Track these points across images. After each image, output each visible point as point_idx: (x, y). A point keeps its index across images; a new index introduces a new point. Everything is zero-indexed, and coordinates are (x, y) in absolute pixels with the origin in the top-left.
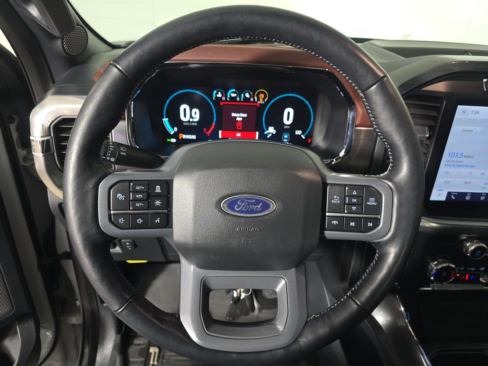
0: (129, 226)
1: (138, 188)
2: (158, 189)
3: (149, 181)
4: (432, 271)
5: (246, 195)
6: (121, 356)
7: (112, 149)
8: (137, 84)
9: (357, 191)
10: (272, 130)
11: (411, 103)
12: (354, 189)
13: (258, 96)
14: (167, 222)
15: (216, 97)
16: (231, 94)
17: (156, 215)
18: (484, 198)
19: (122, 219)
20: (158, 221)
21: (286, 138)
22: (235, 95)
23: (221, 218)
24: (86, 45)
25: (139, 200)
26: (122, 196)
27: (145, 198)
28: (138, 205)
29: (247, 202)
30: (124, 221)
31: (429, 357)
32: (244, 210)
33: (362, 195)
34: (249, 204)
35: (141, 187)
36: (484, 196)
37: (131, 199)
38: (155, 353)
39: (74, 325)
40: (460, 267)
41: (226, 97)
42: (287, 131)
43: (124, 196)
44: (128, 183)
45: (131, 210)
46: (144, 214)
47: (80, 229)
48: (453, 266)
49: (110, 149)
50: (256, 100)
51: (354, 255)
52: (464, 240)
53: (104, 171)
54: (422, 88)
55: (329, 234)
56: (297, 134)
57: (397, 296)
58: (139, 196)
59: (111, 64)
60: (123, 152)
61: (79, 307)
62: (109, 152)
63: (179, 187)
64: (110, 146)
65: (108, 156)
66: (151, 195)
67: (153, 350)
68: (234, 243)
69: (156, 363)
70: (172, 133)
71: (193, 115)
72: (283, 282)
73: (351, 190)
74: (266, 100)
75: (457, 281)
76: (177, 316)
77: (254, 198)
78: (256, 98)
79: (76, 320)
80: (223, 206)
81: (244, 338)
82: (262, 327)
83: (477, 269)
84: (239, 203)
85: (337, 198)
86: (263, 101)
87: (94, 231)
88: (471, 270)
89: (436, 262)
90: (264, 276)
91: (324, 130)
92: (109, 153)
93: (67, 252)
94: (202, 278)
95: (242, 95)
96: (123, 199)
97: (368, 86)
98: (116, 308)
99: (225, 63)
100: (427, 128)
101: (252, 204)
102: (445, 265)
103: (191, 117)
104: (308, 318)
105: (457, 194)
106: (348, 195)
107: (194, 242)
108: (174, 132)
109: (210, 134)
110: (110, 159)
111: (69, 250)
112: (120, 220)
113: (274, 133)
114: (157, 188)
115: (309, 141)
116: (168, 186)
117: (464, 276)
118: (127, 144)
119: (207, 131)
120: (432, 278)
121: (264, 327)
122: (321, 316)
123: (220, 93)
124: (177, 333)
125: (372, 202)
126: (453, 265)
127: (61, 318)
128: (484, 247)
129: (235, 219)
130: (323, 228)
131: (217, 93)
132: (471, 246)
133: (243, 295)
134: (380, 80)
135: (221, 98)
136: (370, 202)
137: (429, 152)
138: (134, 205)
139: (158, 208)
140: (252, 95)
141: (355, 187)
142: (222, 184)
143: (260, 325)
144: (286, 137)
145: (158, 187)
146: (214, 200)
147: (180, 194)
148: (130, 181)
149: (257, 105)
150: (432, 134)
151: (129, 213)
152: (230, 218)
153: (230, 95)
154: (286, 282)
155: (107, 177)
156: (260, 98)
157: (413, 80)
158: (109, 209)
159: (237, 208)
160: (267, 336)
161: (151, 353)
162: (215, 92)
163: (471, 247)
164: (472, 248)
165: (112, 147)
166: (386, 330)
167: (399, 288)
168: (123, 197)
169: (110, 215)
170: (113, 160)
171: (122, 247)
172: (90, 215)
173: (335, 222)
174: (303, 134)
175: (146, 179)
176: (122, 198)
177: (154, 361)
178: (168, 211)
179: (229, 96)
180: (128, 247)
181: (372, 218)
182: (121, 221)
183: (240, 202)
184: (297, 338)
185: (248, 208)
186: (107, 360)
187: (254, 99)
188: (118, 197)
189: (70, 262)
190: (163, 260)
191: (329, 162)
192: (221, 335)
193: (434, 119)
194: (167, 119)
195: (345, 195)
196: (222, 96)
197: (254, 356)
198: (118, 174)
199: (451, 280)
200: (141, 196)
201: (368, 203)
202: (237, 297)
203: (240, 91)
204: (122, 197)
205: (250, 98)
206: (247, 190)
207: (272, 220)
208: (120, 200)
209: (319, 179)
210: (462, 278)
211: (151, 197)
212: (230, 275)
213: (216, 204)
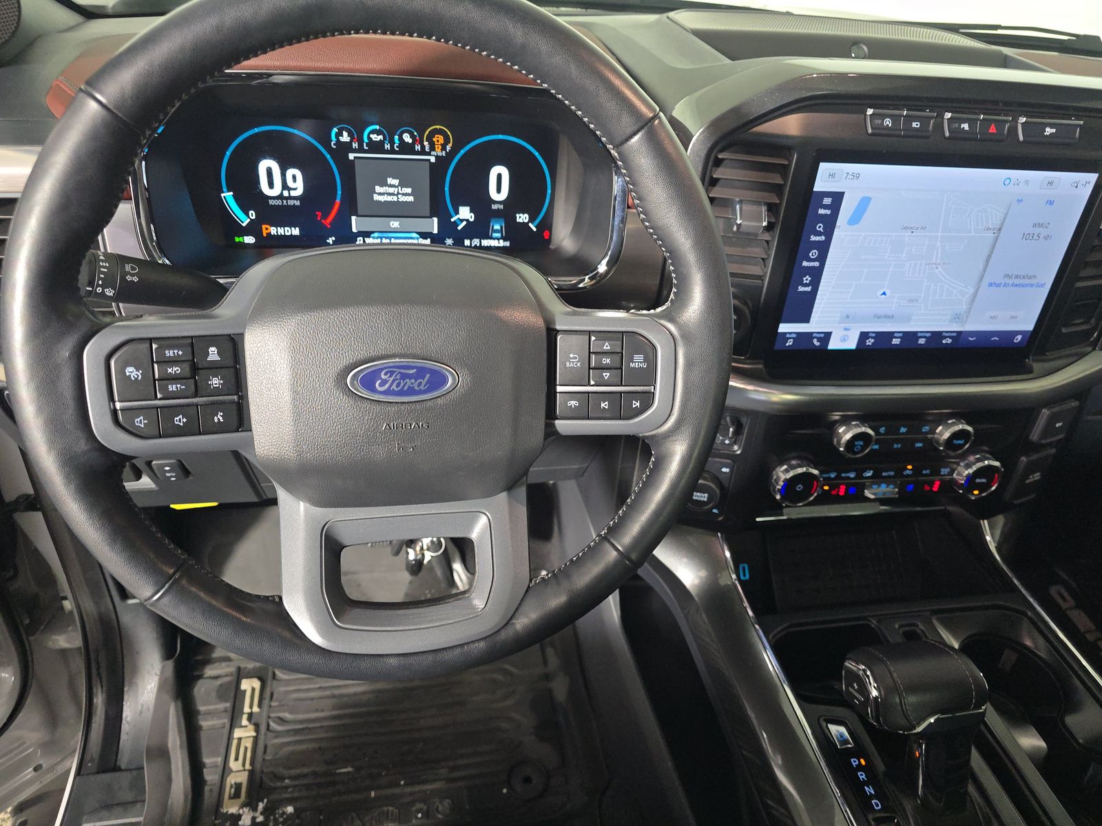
0: (158, 433)
1: (169, 353)
2: (213, 354)
3: (192, 337)
4: (778, 484)
5: (397, 360)
6: (179, 703)
7: (106, 270)
8: (144, 133)
9: (612, 342)
10: (465, 213)
11: (732, 158)
12: (605, 339)
13: (430, 139)
14: (240, 419)
15: (338, 141)
16: (371, 136)
17: (214, 407)
18: (873, 341)
19: (142, 417)
20: (219, 417)
21: (497, 231)
22: (381, 137)
23: (348, 406)
24: (17, 20)
25: (175, 379)
26: (137, 370)
27: (187, 372)
28: (172, 388)
29: (399, 373)
30: (146, 422)
31: (770, 637)
32: (396, 389)
33: (619, 350)
34: (404, 377)
35: (176, 351)
36: (872, 338)
37: (157, 376)
38: (253, 690)
39: (63, 652)
40: (828, 473)
41: (361, 142)
42: (498, 214)
43: (141, 372)
44: (148, 345)
45: (160, 399)
46: (188, 405)
47: (51, 443)
48: (816, 472)
49: (102, 269)
50: (427, 149)
51: (638, 462)
52: (836, 422)
53: (92, 321)
54: (751, 129)
55: (564, 426)
56: (521, 221)
57: (719, 534)
58: (174, 370)
59: (81, 90)
60: (132, 275)
61: (71, 612)
62: (99, 276)
63: (256, 349)
64: (101, 264)
65: (98, 285)
66: (200, 366)
67: (249, 685)
68: (379, 453)
69: (256, 709)
70: (245, 222)
71: (290, 183)
72: (483, 521)
73: (600, 342)
74: (448, 148)
75: (824, 499)
76: (277, 600)
77: (413, 365)
78: (426, 143)
79: (66, 640)
80: (352, 383)
81: (411, 628)
82: (446, 605)
83: (859, 476)
84: (383, 377)
85: (575, 358)
86: (442, 150)
87: (82, 446)
88: (848, 478)
89: (785, 467)
90: (448, 511)
91: (573, 211)
92: (100, 278)
93: (28, 496)
94: (323, 524)
95: (396, 137)
96: (139, 379)
97: (624, 137)
98: (148, 593)
99: (345, 74)
100: (764, 209)
101: (409, 376)
102: (800, 470)
103: (285, 186)
104: (531, 581)
105: (822, 335)
106: (594, 351)
107: (297, 455)
108: (249, 220)
109: (330, 224)
110: (103, 291)
111: (31, 492)
112: (137, 422)
113: (472, 220)
114: (210, 353)
115: (546, 234)
116: (233, 346)
117: (837, 490)
118: (143, 258)
119: (325, 216)
120: (778, 497)
121: (449, 605)
122: (554, 575)
123: (345, 134)
124: (279, 630)
125: (638, 361)
126: (816, 469)
127: (32, 638)
128: (869, 434)
129: (378, 408)
130: (551, 414)
131: (339, 134)
132: (845, 432)
133: (428, 556)
134: (645, 125)
135: (350, 143)
136: (635, 362)
137: (769, 255)
138: (164, 389)
139: (217, 392)
140: (418, 138)
141: (609, 335)
142: (346, 340)
143: (441, 602)
144: (497, 227)
145: (213, 350)
146: (332, 371)
147: (261, 362)
148: (151, 340)
149: (429, 160)
150: (774, 221)
151: (154, 405)
152: (367, 405)
153: (369, 138)
154: (489, 520)
155: (99, 334)
156: (436, 143)
157: (735, 111)
158: (112, 399)
159: (381, 385)
160: (454, 621)
161: (245, 691)
162: (335, 130)
163: (846, 434)
164: (848, 436)
165: (104, 264)
166: (697, 596)
167: (720, 519)
168: (138, 374)
169: (114, 412)
170: (109, 292)
171: (154, 476)
172: (70, 412)
173: (573, 403)
174: (532, 220)
175: (186, 334)
176: (136, 376)
177: (251, 707)
178: (240, 398)
179: (366, 140)
180: (168, 475)
181: (639, 392)
182: (140, 422)
183: (385, 374)
184: (511, 619)
185: (402, 385)
186: (149, 715)
187: (423, 147)
188: (128, 374)
189: (39, 516)
190: (253, 498)
191: (574, 282)
192: (366, 626)
193: (777, 189)
194: (232, 193)
195: (590, 352)
196: (351, 141)
197: (430, 657)
198: (123, 327)
199: (812, 498)
200: (178, 370)
201: (632, 365)
202: (415, 560)
203: (390, 130)
204: (136, 373)
205: (414, 143)
206: (398, 350)
207: (452, 406)
208: (133, 379)
209: (540, 323)
210: (834, 493)
211: (200, 371)
212: (380, 516)
213: (337, 379)
